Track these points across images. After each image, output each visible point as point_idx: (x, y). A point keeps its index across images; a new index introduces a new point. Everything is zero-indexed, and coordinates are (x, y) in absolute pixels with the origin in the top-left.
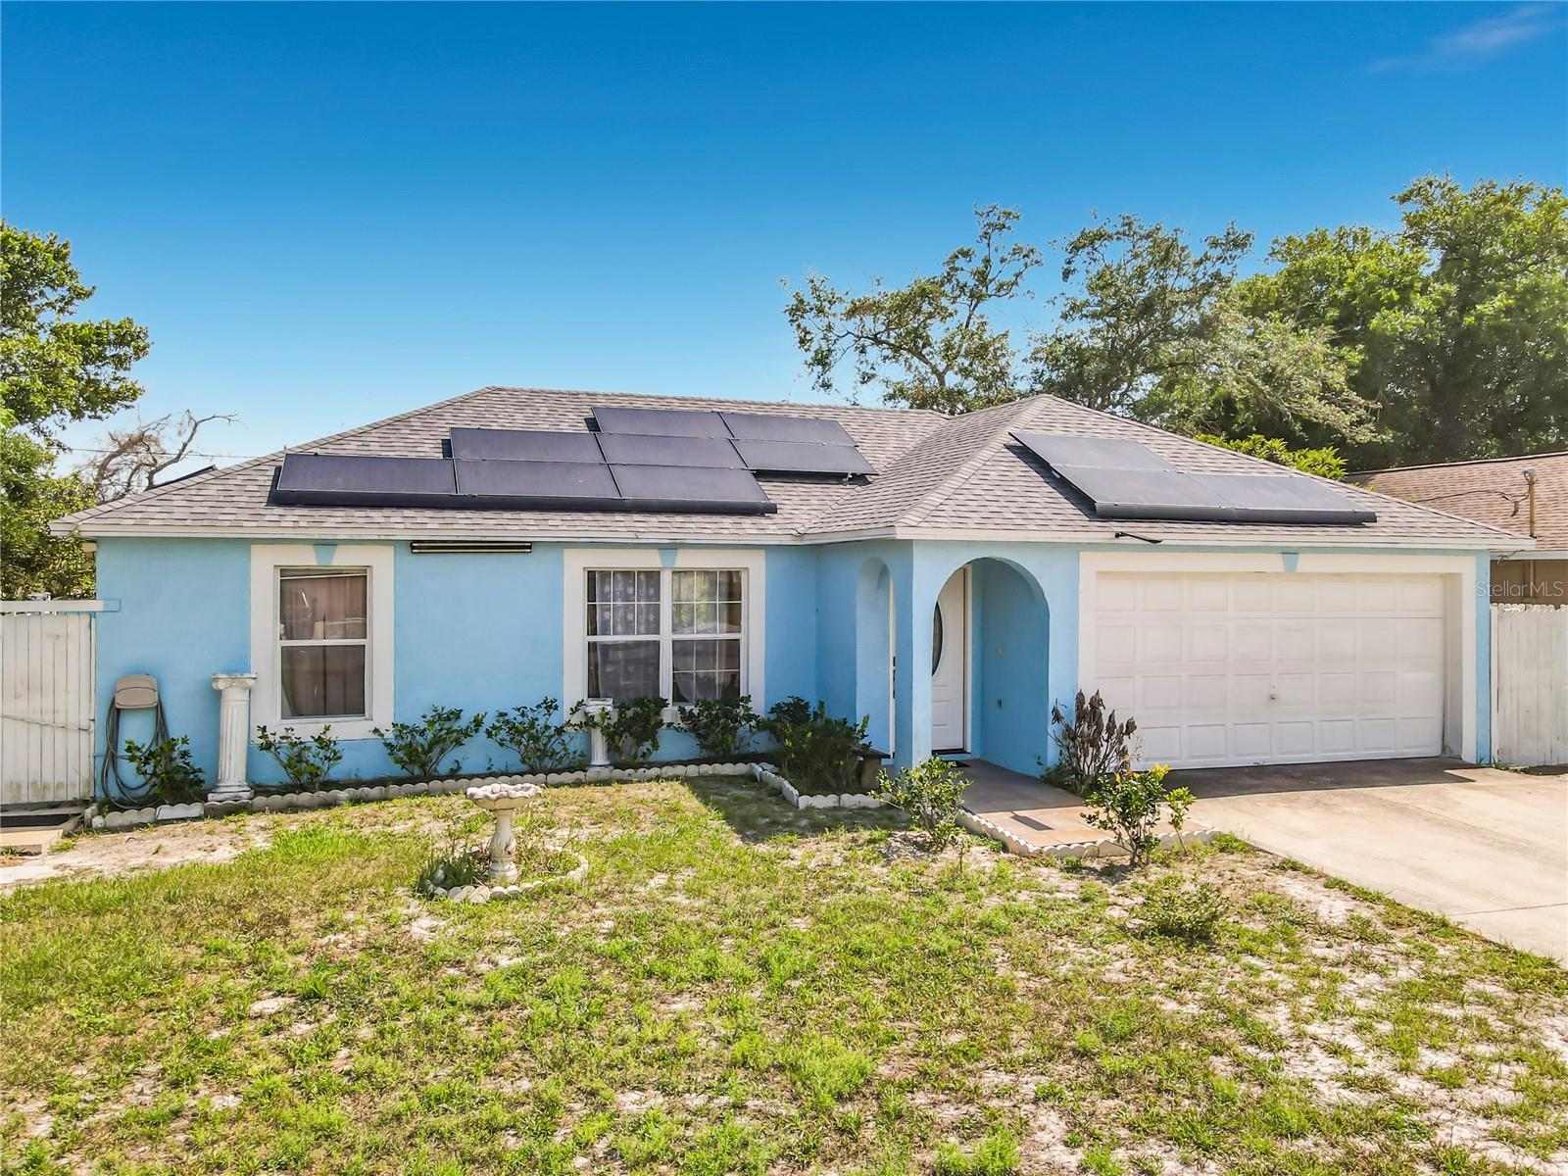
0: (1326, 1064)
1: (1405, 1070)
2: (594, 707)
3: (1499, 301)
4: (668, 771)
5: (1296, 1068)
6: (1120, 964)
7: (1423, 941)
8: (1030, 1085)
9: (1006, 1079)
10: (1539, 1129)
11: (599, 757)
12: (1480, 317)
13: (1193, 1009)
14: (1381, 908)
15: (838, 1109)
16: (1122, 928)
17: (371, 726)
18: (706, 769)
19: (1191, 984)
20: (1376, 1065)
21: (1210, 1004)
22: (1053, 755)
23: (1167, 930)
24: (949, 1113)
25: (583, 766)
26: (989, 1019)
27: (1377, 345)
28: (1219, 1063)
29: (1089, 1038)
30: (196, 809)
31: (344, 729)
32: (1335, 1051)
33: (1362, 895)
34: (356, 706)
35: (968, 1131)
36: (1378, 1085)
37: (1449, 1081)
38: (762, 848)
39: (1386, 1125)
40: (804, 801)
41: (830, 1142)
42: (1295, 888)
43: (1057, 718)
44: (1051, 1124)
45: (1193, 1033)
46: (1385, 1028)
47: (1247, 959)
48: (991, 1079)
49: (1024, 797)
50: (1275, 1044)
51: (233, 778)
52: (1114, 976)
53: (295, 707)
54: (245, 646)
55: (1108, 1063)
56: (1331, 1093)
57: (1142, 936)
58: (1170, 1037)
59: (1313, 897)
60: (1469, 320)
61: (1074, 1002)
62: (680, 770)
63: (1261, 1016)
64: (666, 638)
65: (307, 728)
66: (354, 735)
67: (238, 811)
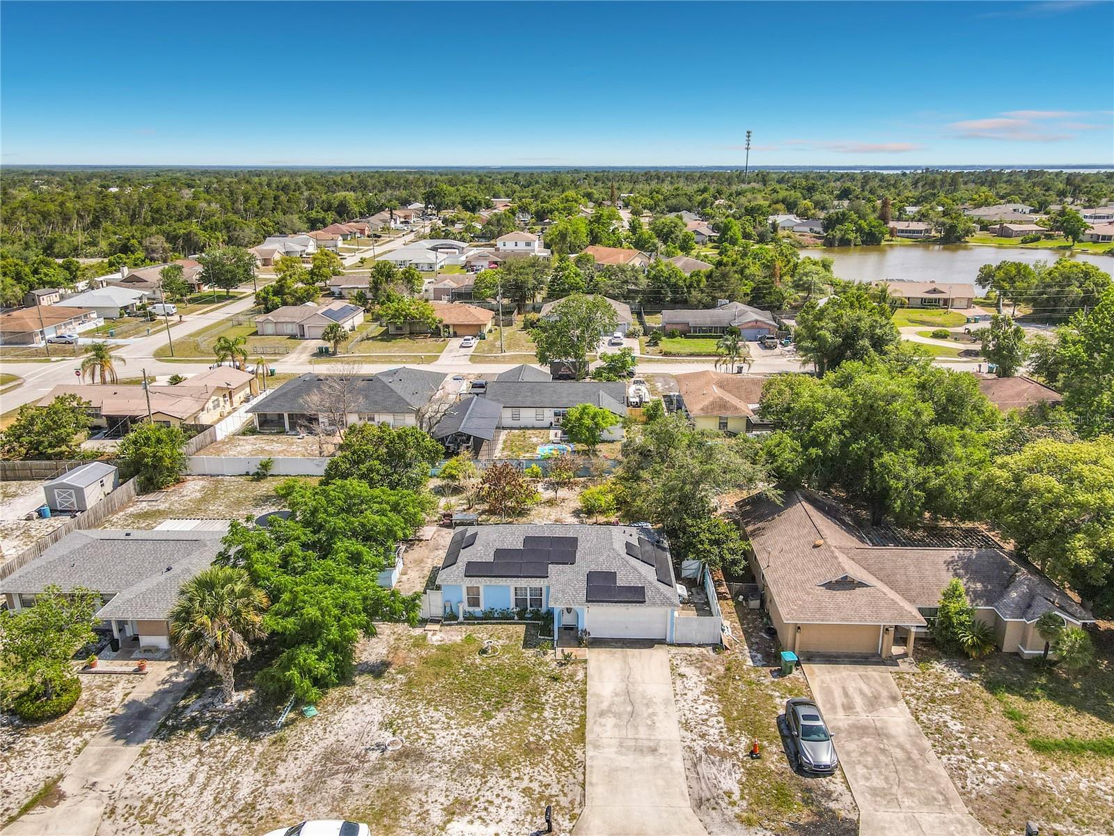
0: (547, 697)
1: (553, 700)
2: (517, 610)
6: (544, 682)
11: (516, 618)
13: (543, 689)
14: (584, 679)
16: (550, 676)
17: (480, 610)
18: (533, 621)
19: (547, 686)
20: (550, 699)
21: (546, 689)
23: (554, 678)
25: (513, 618)
28: (537, 696)
29: (529, 691)
30: (455, 622)
31: (477, 609)
33: (585, 676)
34: (477, 606)
36: (548, 701)
37: (554, 702)
38: (524, 650)
40: (540, 637)
42: (580, 673)
43: (580, 631)
45: (539, 692)
46: (558, 695)
47: (558, 684)
49: (569, 644)
50: (545, 695)
51: (461, 619)
52: (541, 683)
53: (469, 606)
54: (463, 597)
56: (543, 701)
57: (551, 678)
59: (580, 675)
62: (526, 622)
63: (548, 692)
64: (528, 597)
65: (471, 609)
66: (477, 611)
67: (461, 623)
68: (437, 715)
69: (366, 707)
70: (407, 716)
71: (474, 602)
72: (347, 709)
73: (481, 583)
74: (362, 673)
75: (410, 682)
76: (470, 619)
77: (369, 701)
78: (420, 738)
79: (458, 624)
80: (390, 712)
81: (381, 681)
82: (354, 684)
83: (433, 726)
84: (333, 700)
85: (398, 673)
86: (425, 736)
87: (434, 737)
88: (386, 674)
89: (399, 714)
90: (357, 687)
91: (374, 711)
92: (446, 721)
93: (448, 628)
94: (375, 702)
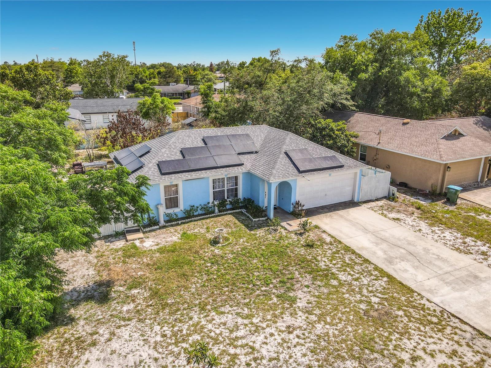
0: (323, 263)
1: (331, 264)
2: (216, 203)
3: (387, 69)
4: (228, 212)
5: (320, 264)
6: (303, 251)
7: (337, 245)
8: (294, 269)
9: (292, 268)
10: (341, 269)
11: (217, 211)
12: (382, 73)
13: (311, 257)
14: (334, 239)
15: (277, 273)
16: (303, 245)
17: (180, 209)
18: (234, 211)
19: (310, 254)
20: (328, 263)
21: (312, 256)
22: (291, 210)
23: (308, 245)
24: (287, 272)
25: (213, 212)
26: (289, 261)
27: (359, 80)
28: (313, 264)
29: (300, 263)
30: (158, 227)
31: (176, 210)
32: (325, 262)
33: (332, 237)
34: (177, 206)
35: (289, 274)
36: (328, 266)
37: (335, 265)
38: (252, 232)
39: (327, 270)
40: (254, 220)
41: (277, 276)
42: (324, 236)
43: (293, 204)
44: (297, 273)
45: (310, 261)
46: (330, 258)
47: (317, 249)
48: (291, 268)
49: (287, 218)
50: (319, 261)
51: (162, 223)
52: (302, 253)
53: (167, 208)
54: (160, 199)
55: (302, 265)
56: (323, 267)
57: (305, 246)
58: (308, 261)
59: (326, 237)
60: (380, 74)
61: (298, 257)
62: (230, 212)
63: (318, 258)
64: (226, 189)
65: (170, 211)
66: (178, 211)
67: (164, 227)
68: (229, 319)
69: (115, 345)
70: (189, 335)
71: (172, 202)
72: (84, 358)
73: (177, 180)
74: (76, 303)
75: (155, 294)
76: (171, 221)
77: (113, 334)
78: (235, 356)
79: (160, 228)
80: (159, 338)
81: (114, 304)
82: (72, 320)
83: (234, 335)
84: (50, 353)
85: (130, 288)
86: (238, 351)
87: (252, 348)
88: (113, 295)
89: (175, 334)
90: (82, 322)
91: (131, 346)
92: (246, 321)
93: (153, 233)
94: (125, 333)
